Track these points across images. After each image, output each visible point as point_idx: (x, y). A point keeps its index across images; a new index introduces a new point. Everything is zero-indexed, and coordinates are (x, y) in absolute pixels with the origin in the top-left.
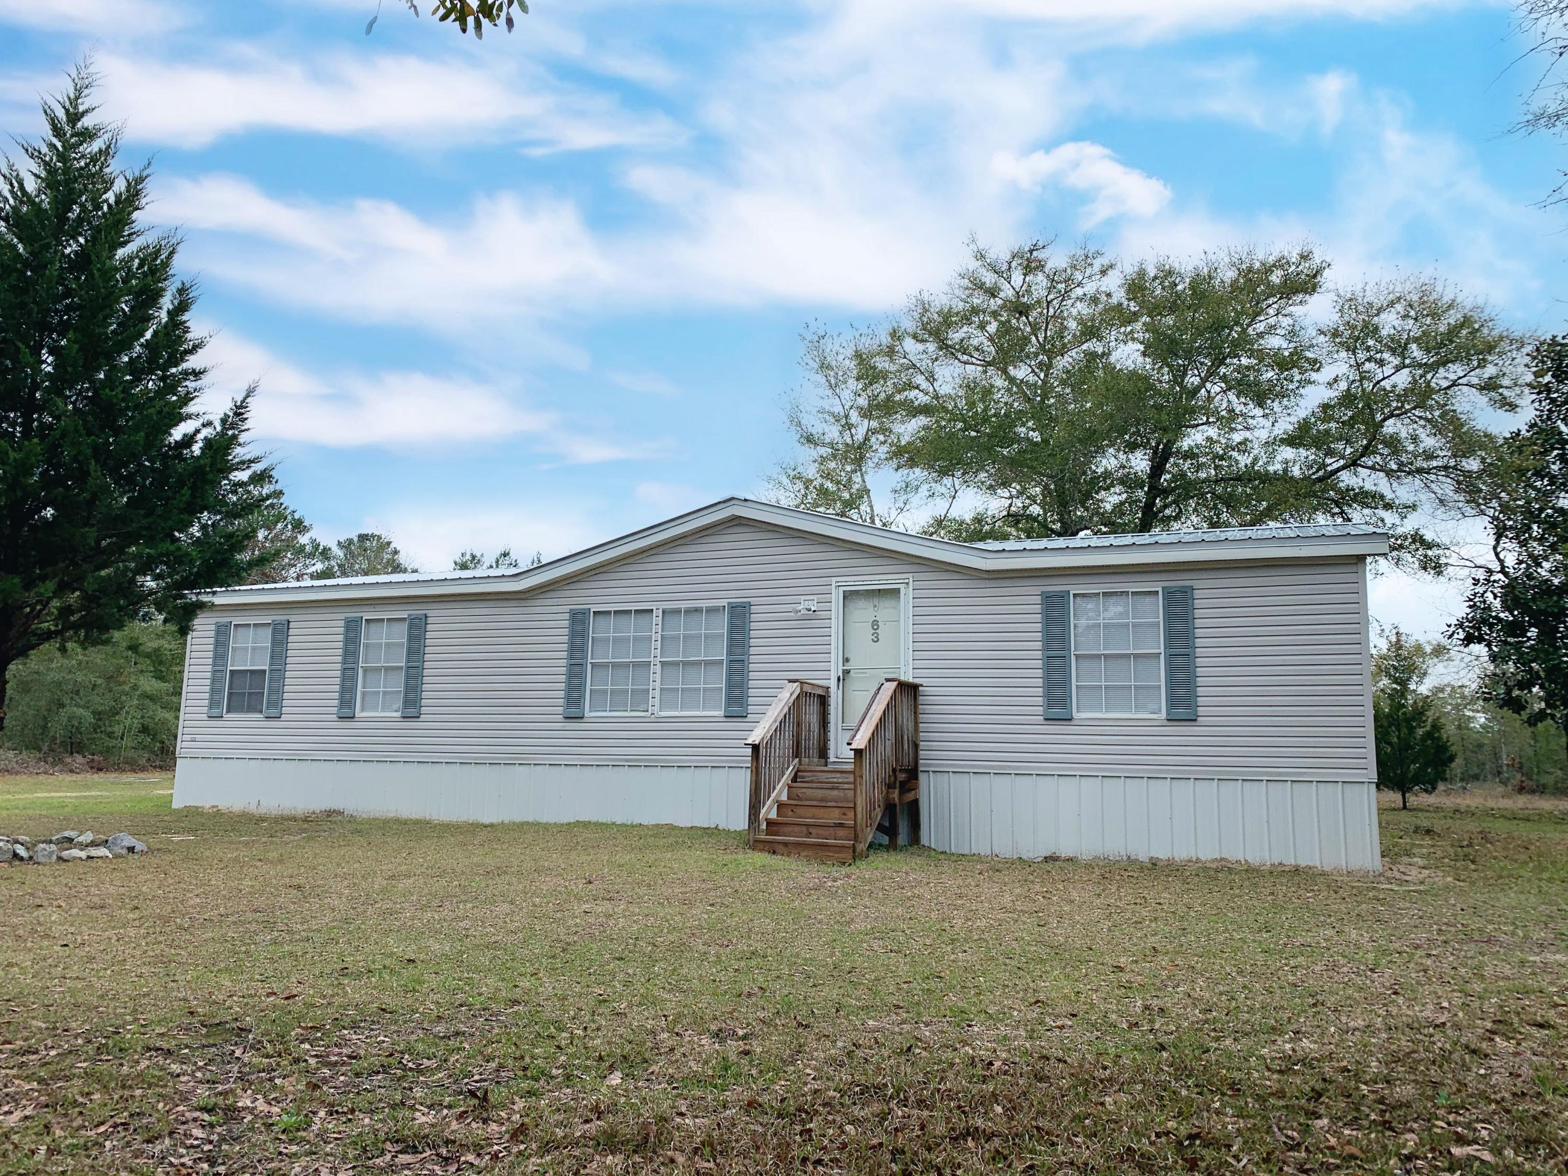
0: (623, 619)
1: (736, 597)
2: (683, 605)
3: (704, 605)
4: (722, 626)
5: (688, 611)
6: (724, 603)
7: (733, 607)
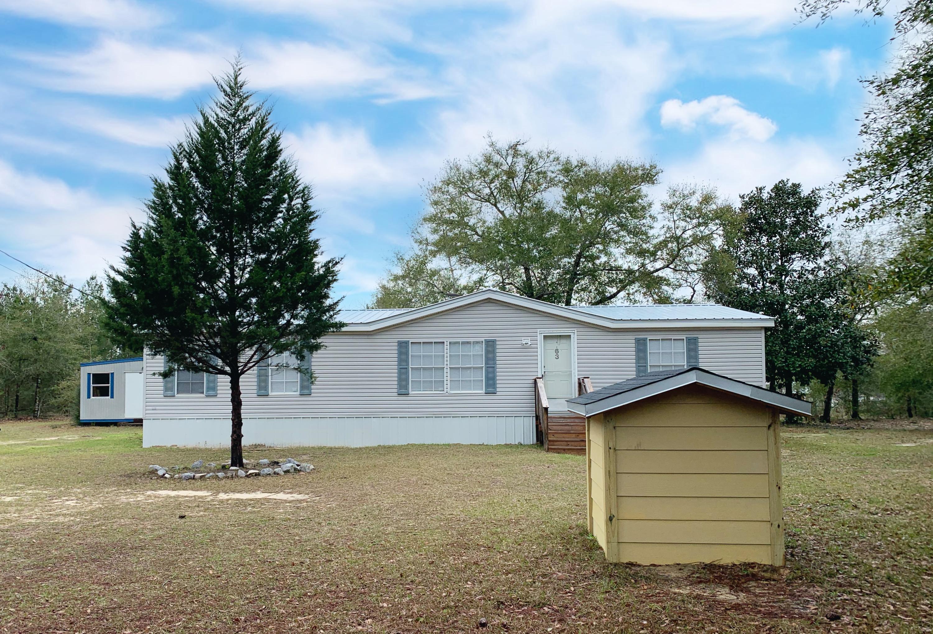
0: (428, 347)
1: (489, 337)
2: (460, 340)
3: (472, 341)
4: (481, 350)
5: (463, 343)
6: (483, 339)
7: (487, 342)
